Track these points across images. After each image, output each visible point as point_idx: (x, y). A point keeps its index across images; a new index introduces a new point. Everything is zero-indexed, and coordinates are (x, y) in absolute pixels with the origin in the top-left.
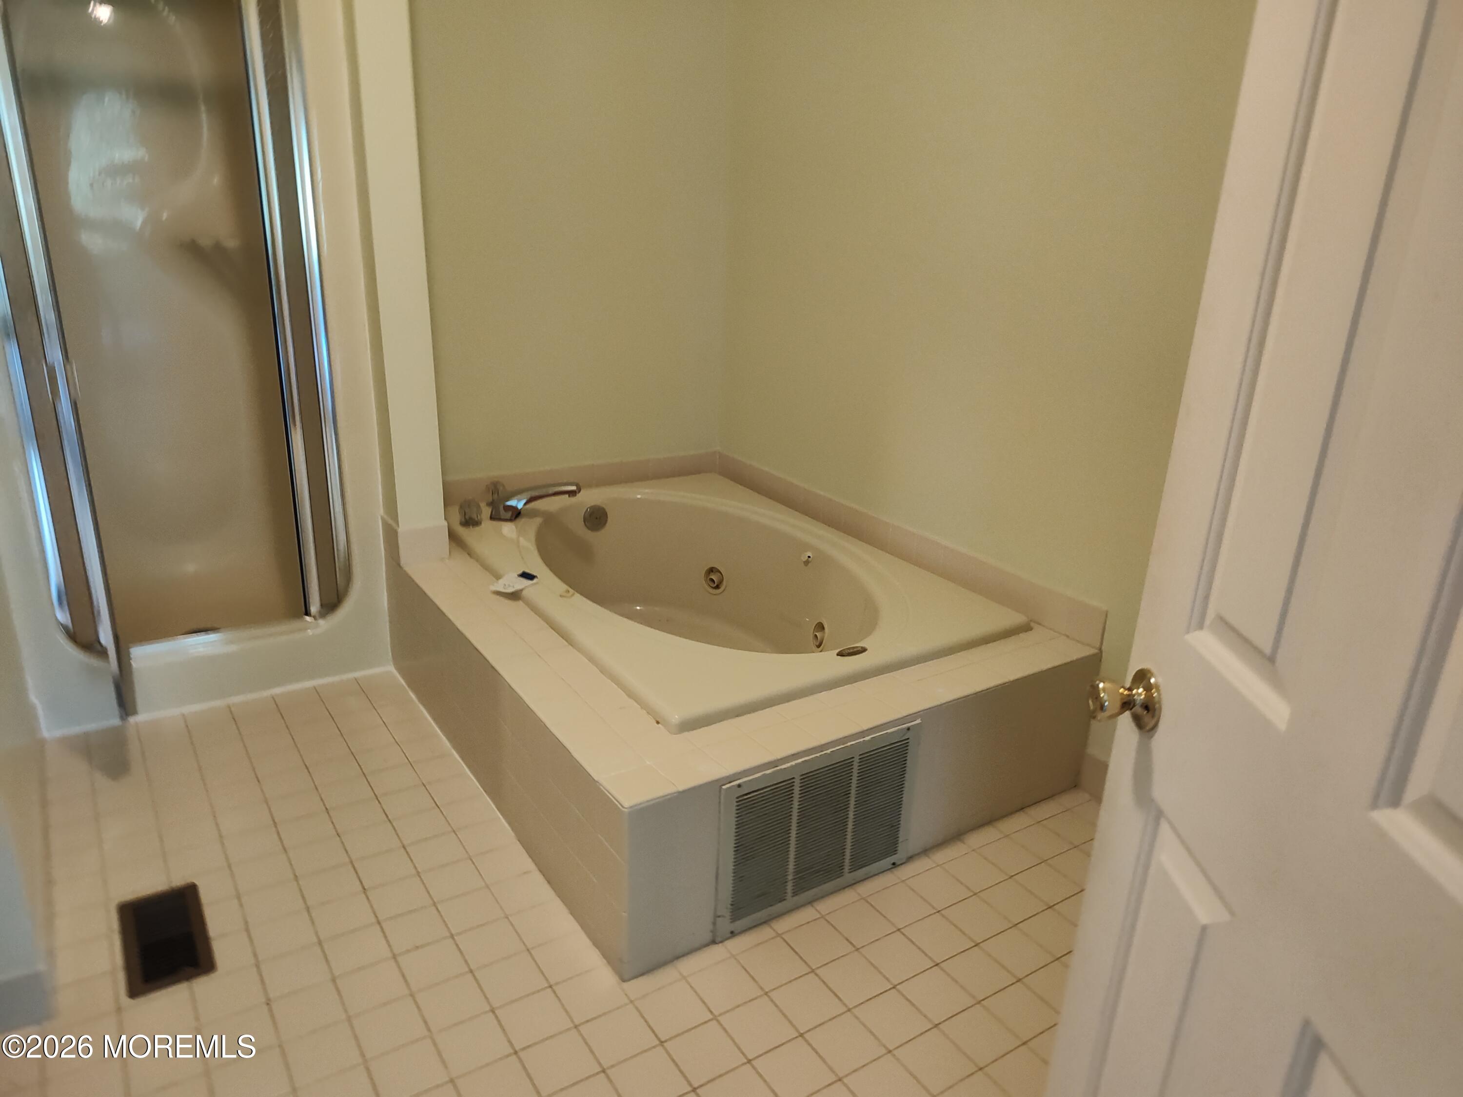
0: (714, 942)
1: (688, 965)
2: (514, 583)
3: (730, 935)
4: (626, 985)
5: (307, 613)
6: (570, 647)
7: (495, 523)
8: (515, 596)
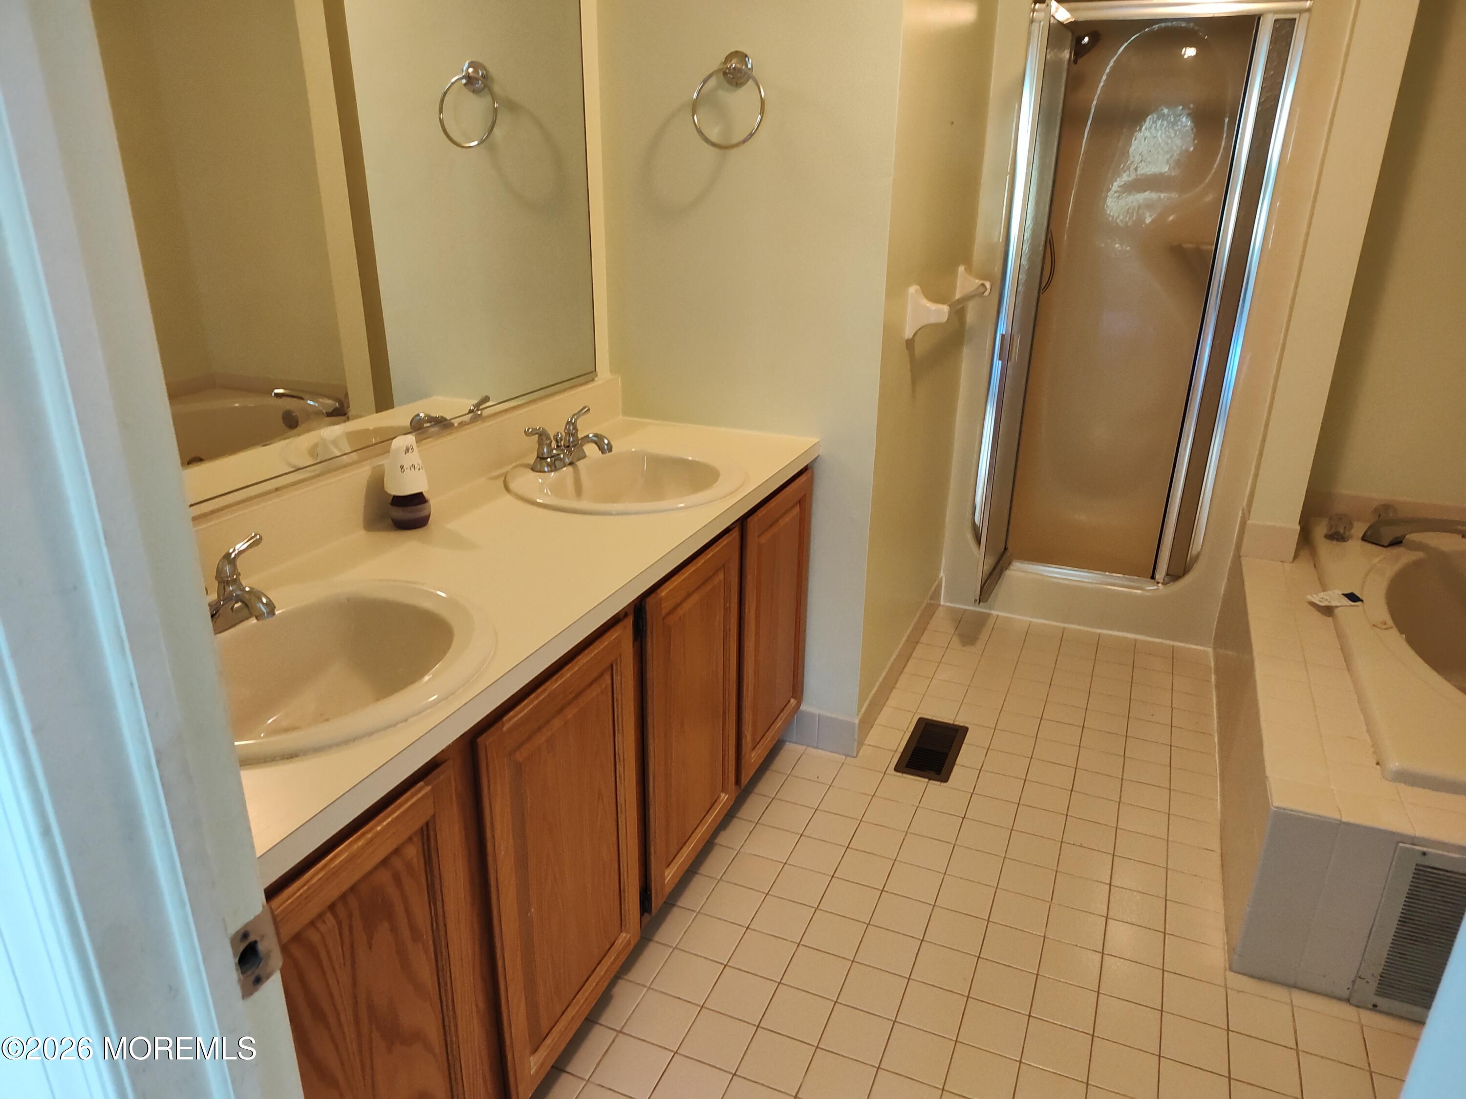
0: (1348, 1001)
1: (1301, 999)
2: (1333, 597)
3: (1371, 1007)
4: (1230, 975)
5: (1153, 577)
6: (1346, 672)
7: (1364, 543)
8: (1328, 611)
